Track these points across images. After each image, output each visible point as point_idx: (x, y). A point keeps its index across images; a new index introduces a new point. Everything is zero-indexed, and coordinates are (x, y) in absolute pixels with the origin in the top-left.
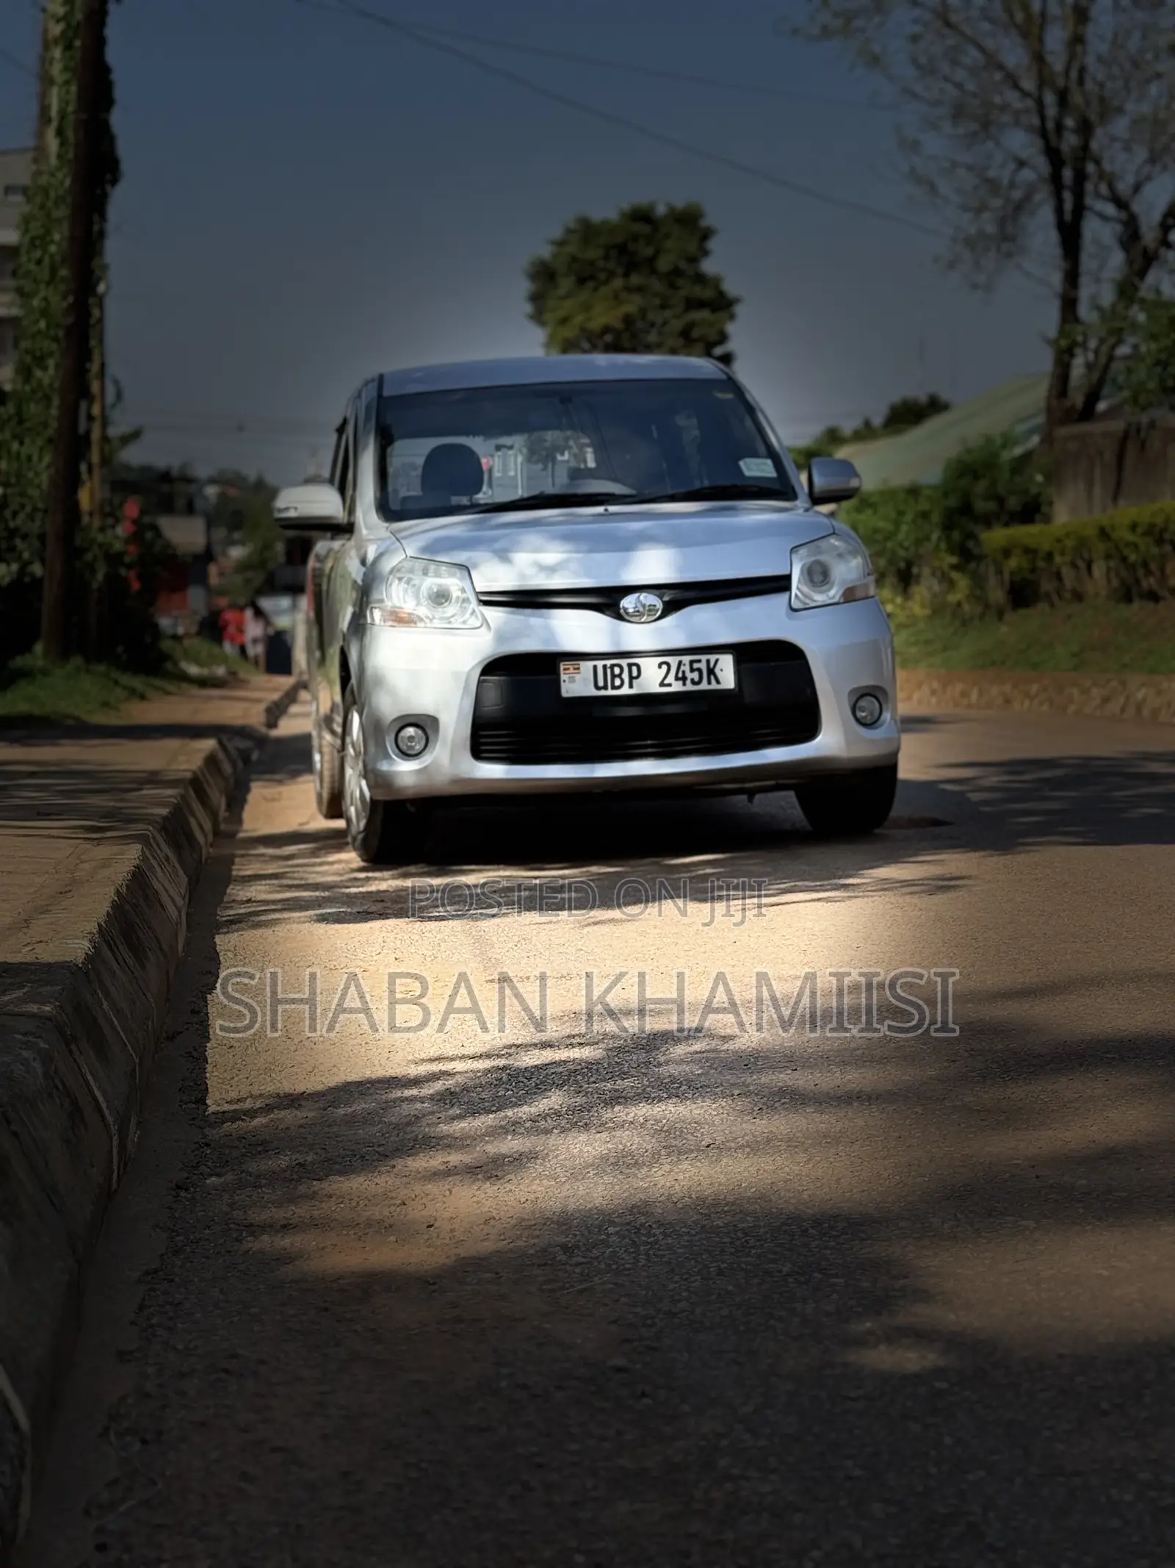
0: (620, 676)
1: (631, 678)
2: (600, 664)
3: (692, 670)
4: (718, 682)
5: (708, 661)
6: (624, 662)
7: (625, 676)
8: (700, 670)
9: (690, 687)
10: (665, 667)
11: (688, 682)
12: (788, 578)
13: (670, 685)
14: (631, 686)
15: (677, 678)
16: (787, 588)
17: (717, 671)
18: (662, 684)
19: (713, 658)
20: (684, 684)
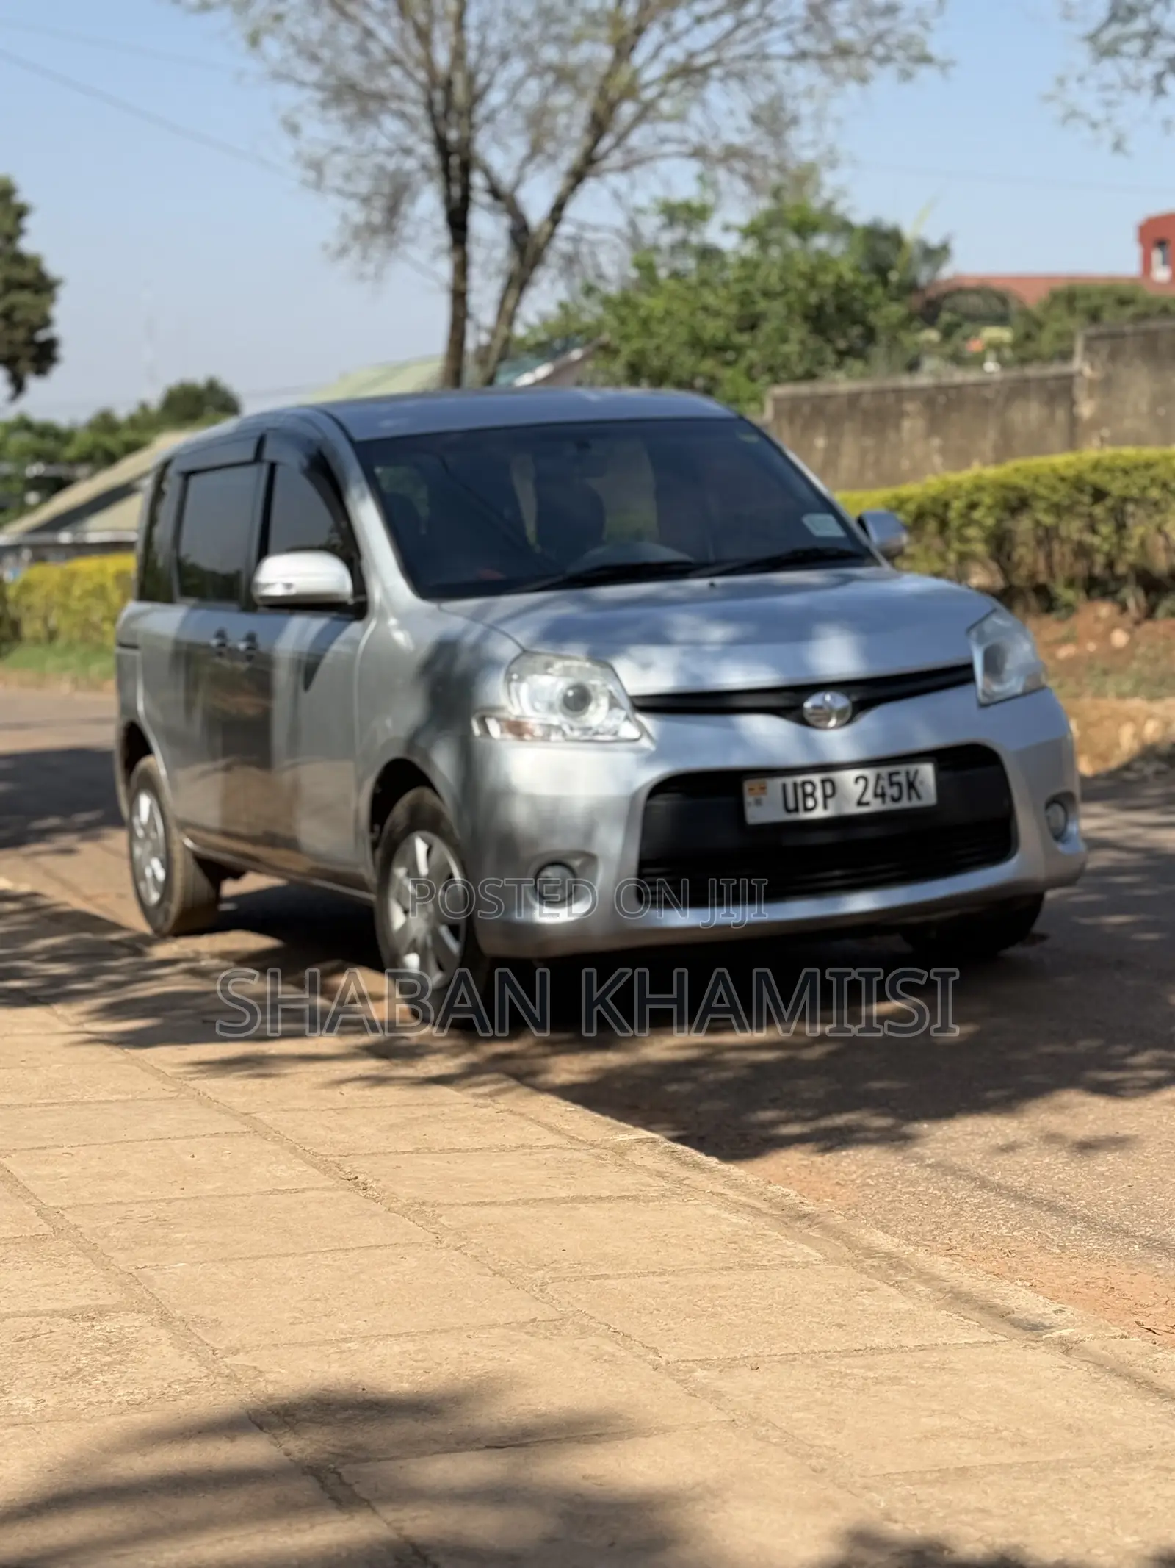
0: (812, 795)
1: (826, 797)
2: (789, 781)
3: (892, 784)
4: (919, 797)
5: (908, 773)
6: (816, 778)
7: (819, 794)
8: (899, 784)
9: (890, 806)
10: (862, 782)
11: (888, 799)
12: (969, 667)
13: (867, 804)
14: (825, 807)
15: (876, 795)
16: (971, 679)
17: (917, 784)
18: (860, 803)
19: (912, 768)
20: (884, 802)
